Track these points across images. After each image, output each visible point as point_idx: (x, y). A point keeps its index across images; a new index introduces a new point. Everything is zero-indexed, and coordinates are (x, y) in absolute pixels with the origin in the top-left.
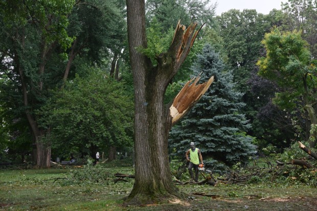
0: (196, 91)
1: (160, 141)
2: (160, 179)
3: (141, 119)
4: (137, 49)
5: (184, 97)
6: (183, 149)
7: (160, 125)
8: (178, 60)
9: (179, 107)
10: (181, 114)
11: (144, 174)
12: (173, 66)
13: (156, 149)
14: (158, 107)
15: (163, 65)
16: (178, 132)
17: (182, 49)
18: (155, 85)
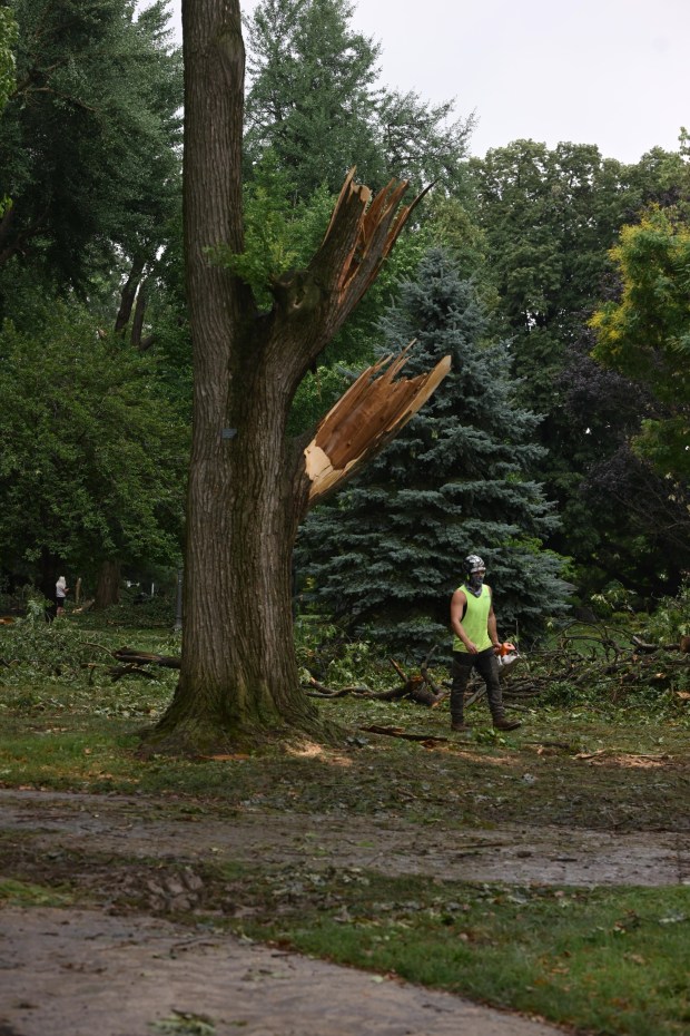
0: (391, 399)
1: (268, 556)
2: (260, 676)
3: (210, 480)
4: (210, 254)
5: (351, 419)
6: (337, 583)
7: (270, 504)
8: (341, 298)
9: (336, 448)
10: (339, 473)
11: (209, 658)
12: (324, 315)
13: (255, 580)
14: (268, 444)
15: (290, 311)
16: (327, 527)
17: (354, 264)
18: (262, 374)
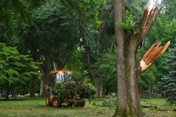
1: (132, 83)
2: (132, 107)
3: (120, 68)
4: (117, 24)
7: (132, 73)
8: (145, 31)
9: (147, 61)
10: (148, 66)
11: (122, 104)
12: (141, 34)
13: (130, 88)
14: (132, 61)
15: (134, 34)
17: (147, 24)
18: (129, 47)
